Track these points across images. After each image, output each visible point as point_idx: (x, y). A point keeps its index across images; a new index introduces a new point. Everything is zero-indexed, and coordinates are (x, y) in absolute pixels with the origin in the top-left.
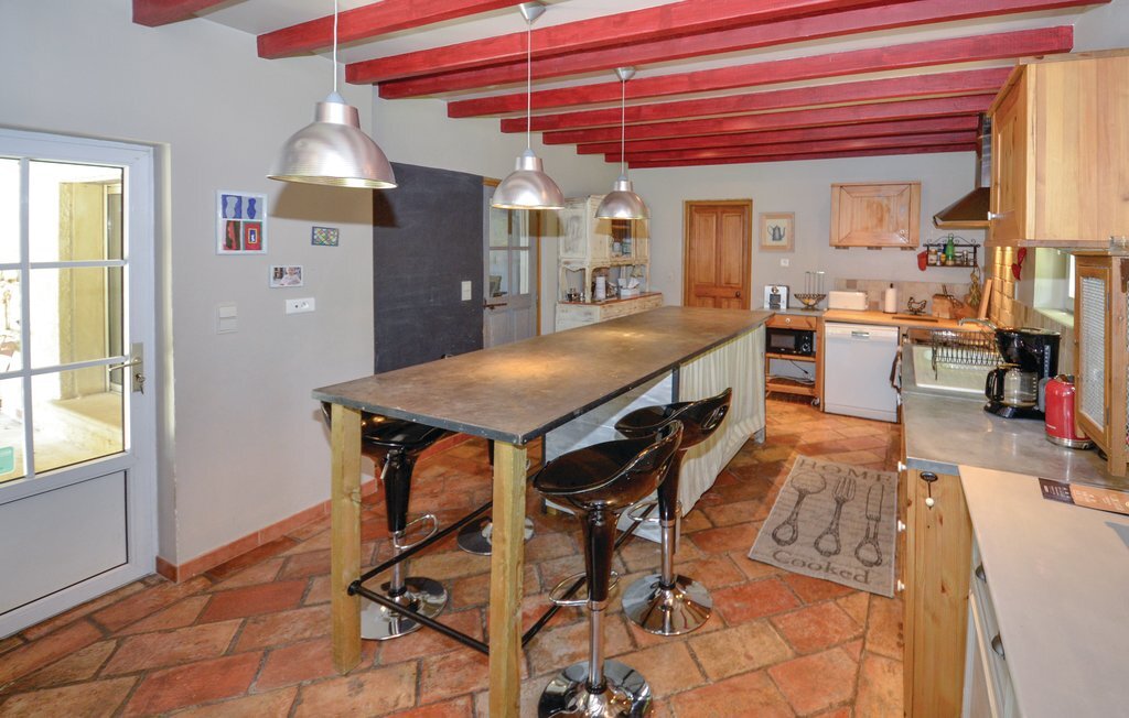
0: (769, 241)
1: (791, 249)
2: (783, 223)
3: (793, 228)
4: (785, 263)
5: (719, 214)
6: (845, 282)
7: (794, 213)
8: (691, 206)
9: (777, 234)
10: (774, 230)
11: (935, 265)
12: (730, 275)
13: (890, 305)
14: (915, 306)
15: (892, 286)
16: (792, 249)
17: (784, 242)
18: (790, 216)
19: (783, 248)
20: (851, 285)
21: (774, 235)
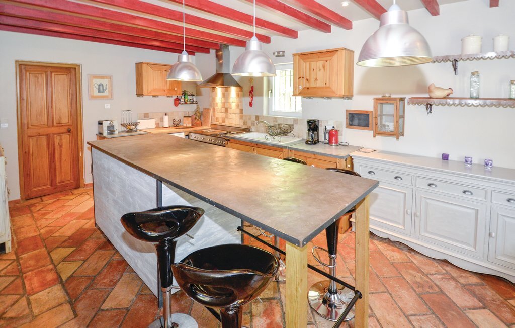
0: (96, 93)
1: (110, 97)
2: (105, 82)
3: (111, 86)
4: (107, 106)
5: (49, 73)
6: (143, 114)
7: (112, 76)
8: (20, 65)
9: (101, 88)
10: (99, 85)
11: (183, 104)
12: (60, 117)
13: (166, 124)
14: (176, 123)
15: (166, 114)
16: (112, 98)
17: (106, 93)
18: (110, 78)
19: (106, 97)
20: (146, 116)
21: (99, 89)
